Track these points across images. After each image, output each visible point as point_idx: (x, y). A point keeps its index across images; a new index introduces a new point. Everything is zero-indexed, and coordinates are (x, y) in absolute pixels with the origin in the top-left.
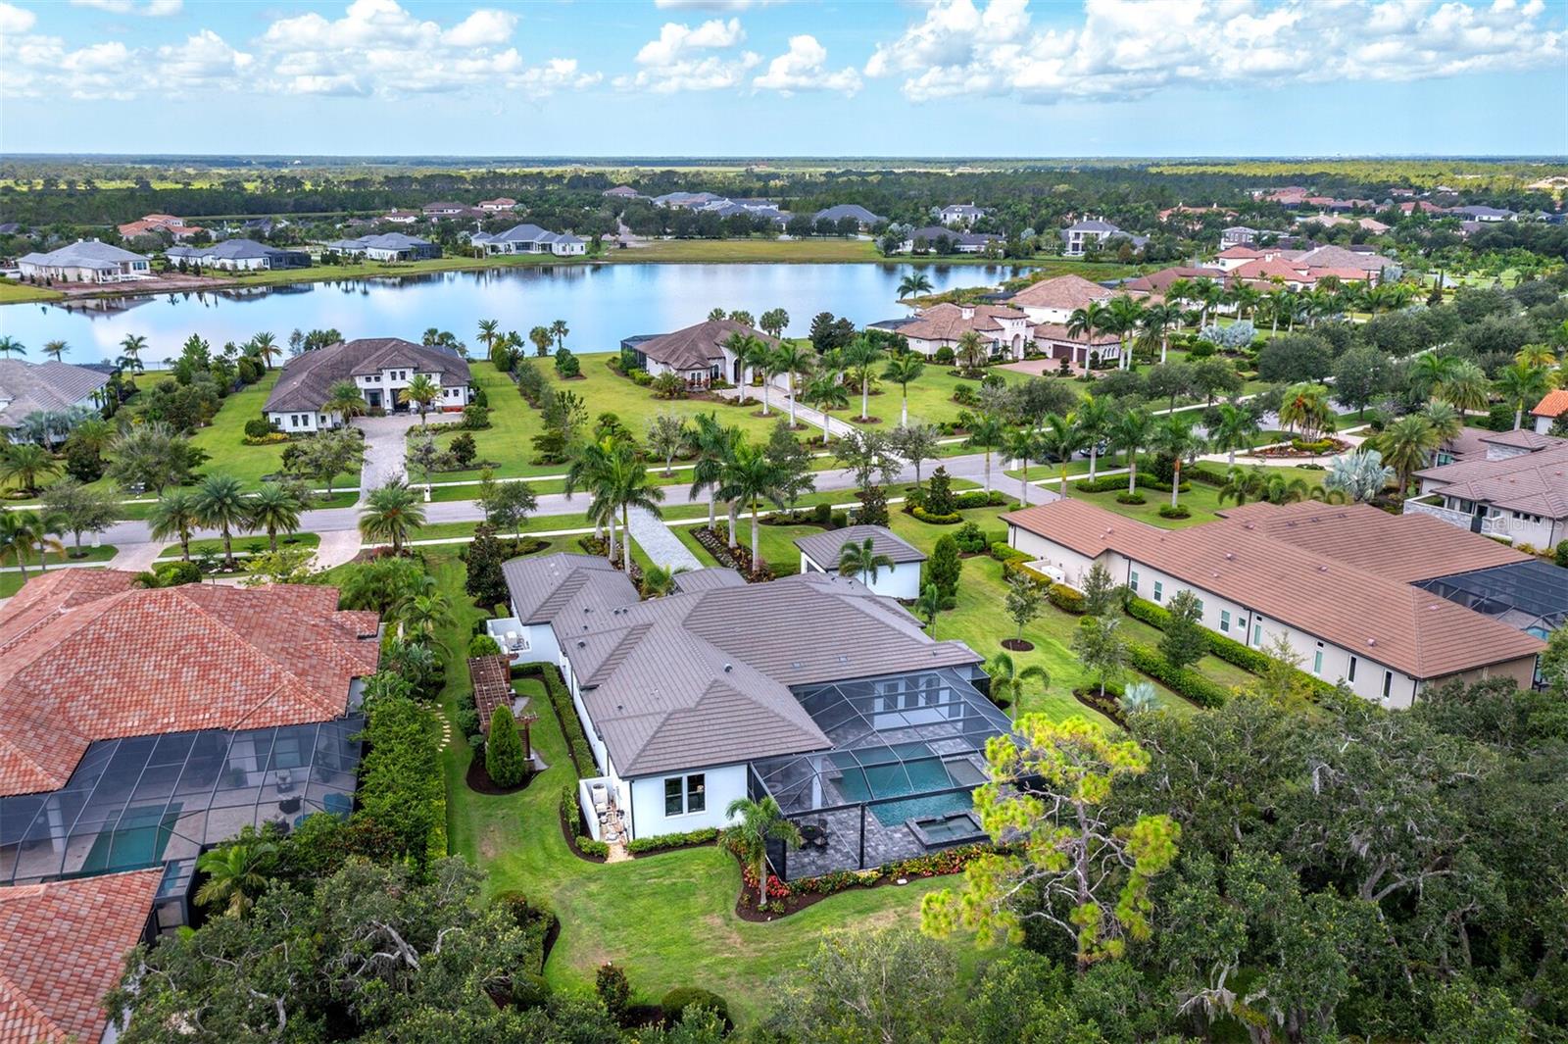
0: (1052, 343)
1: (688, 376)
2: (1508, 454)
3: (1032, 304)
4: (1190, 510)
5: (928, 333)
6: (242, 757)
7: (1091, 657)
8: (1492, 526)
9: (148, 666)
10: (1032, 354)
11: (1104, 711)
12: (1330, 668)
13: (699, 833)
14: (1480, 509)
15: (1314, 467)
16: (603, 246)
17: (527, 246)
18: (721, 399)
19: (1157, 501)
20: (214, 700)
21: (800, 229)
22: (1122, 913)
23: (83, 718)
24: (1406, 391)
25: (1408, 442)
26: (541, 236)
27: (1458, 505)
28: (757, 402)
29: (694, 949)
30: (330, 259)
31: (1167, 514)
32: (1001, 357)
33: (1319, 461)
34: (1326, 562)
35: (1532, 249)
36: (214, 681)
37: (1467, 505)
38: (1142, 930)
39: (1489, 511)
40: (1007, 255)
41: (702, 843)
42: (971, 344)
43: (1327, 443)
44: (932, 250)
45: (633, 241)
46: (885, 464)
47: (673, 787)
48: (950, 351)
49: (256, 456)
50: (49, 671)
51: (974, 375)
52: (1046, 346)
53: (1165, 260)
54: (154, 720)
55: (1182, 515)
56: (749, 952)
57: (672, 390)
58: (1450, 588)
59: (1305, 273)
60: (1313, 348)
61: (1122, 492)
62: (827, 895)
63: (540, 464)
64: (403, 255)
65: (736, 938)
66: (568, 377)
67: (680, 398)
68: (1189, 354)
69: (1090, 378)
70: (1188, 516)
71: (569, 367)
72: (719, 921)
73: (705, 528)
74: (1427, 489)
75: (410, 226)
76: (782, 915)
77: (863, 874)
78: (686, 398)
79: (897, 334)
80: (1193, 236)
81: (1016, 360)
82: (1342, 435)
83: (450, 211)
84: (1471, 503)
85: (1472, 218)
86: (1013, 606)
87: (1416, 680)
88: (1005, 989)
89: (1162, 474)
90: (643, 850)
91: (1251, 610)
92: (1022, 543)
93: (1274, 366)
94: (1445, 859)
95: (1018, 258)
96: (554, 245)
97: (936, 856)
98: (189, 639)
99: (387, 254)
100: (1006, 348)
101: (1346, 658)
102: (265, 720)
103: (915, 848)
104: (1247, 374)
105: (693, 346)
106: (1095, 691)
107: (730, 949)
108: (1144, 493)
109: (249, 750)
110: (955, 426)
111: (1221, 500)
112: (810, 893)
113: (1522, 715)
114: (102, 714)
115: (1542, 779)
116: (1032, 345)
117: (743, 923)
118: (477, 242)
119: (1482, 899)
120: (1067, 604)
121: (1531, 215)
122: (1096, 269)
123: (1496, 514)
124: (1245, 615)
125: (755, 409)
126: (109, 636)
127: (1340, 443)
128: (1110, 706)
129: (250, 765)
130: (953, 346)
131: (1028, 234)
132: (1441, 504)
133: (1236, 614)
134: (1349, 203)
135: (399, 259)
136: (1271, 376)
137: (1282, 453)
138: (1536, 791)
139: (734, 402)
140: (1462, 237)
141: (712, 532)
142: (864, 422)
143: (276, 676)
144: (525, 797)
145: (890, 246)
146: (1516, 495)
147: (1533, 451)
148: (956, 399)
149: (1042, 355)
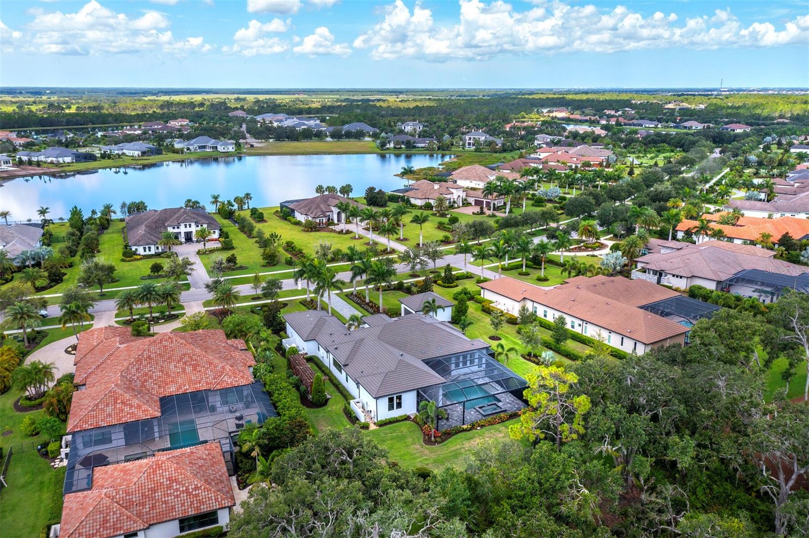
0: (474, 199)
1: (318, 221)
2: (669, 251)
3: (461, 178)
4: (549, 277)
5: (419, 195)
6: (215, 400)
7: (528, 342)
8: (665, 281)
9: (172, 367)
10: (466, 204)
11: (534, 362)
12: (614, 342)
13: (402, 417)
14: (660, 274)
15: (593, 256)
16: (242, 146)
17: (204, 147)
18: (334, 231)
19: (536, 274)
20: (202, 379)
21: (336, 136)
22: (575, 426)
23: (152, 389)
24: (627, 221)
25: (631, 247)
26: (212, 142)
27: (651, 272)
28: (351, 232)
29: (414, 456)
30: (104, 156)
31: (540, 280)
32: (452, 206)
33: (596, 253)
34: (609, 301)
35: (669, 144)
36: (200, 371)
37: (655, 272)
38: (582, 431)
39: (663, 274)
40: (439, 149)
41: (403, 420)
42: (441, 201)
43: (597, 244)
44: (403, 146)
45: (257, 143)
46: (422, 263)
47: (391, 400)
48: (430, 204)
49: (131, 267)
50: (133, 371)
51: (443, 215)
52: (471, 200)
53: (511, 151)
54: (180, 388)
55: (546, 280)
56: (433, 456)
57: (311, 228)
58: (652, 308)
59: (575, 159)
60: (587, 202)
61: (520, 270)
62: (454, 435)
63: (266, 266)
64: (144, 153)
65: (426, 452)
66: (259, 222)
67: (315, 231)
68: (533, 202)
69: (494, 216)
70: (548, 280)
71: (258, 216)
72: (419, 446)
73: (352, 294)
74: (640, 266)
75: (138, 135)
76: (440, 443)
77: (465, 427)
78: (318, 231)
79: (404, 196)
80: (522, 138)
81: (459, 207)
82: (603, 240)
83: (156, 127)
84: (656, 271)
85: (642, 126)
86: (493, 323)
87: (645, 344)
88: (543, 451)
89: (536, 263)
90: (382, 424)
91: (583, 320)
92: (487, 295)
93: (572, 209)
94: (666, 403)
95: (444, 150)
96: (219, 147)
97: (489, 418)
98: (185, 355)
99: (136, 153)
100: (454, 202)
101: (620, 337)
102: (224, 385)
103: (480, 416)
104: (559, 212)
105: (318, 207)
106: (529, 354)
107: (426, 455)
108: (529, 270)
109: (218, 398)
110: (442, 241)
111: (562, 273)
112: (448, 435)
113: (684, 356)
114: (160, 387)
115: (693, 377)
116: (465, 200)
117: (427, 446)
118: (177, 146)
119: (679, 413)
120: (512, 321)
121: (667, 124)
122: (480, 156)
123: (666, 276)
124: (581, 322)
125: (352, 235)
126: (153, 356)
127: (602, 244)
128: (536, 360)
129: (218, 404)
130: (432, 201)
131: (446, 137)
132: (645, 272)
133: (577, 322)
134: (588, 118)
135: (142, 156)
136: (570, 214)
137: (579, 249)
138: (691, 380)
139: (341, 232)
140: (638, 138)
141: (356, 296)
142: (402, 240)
143: (223, 368)
144: (328, 408)
145: (383, 145)
146: (673, 268)
147: (678, 249)
148: (438, 228)
149: (469, 204)
